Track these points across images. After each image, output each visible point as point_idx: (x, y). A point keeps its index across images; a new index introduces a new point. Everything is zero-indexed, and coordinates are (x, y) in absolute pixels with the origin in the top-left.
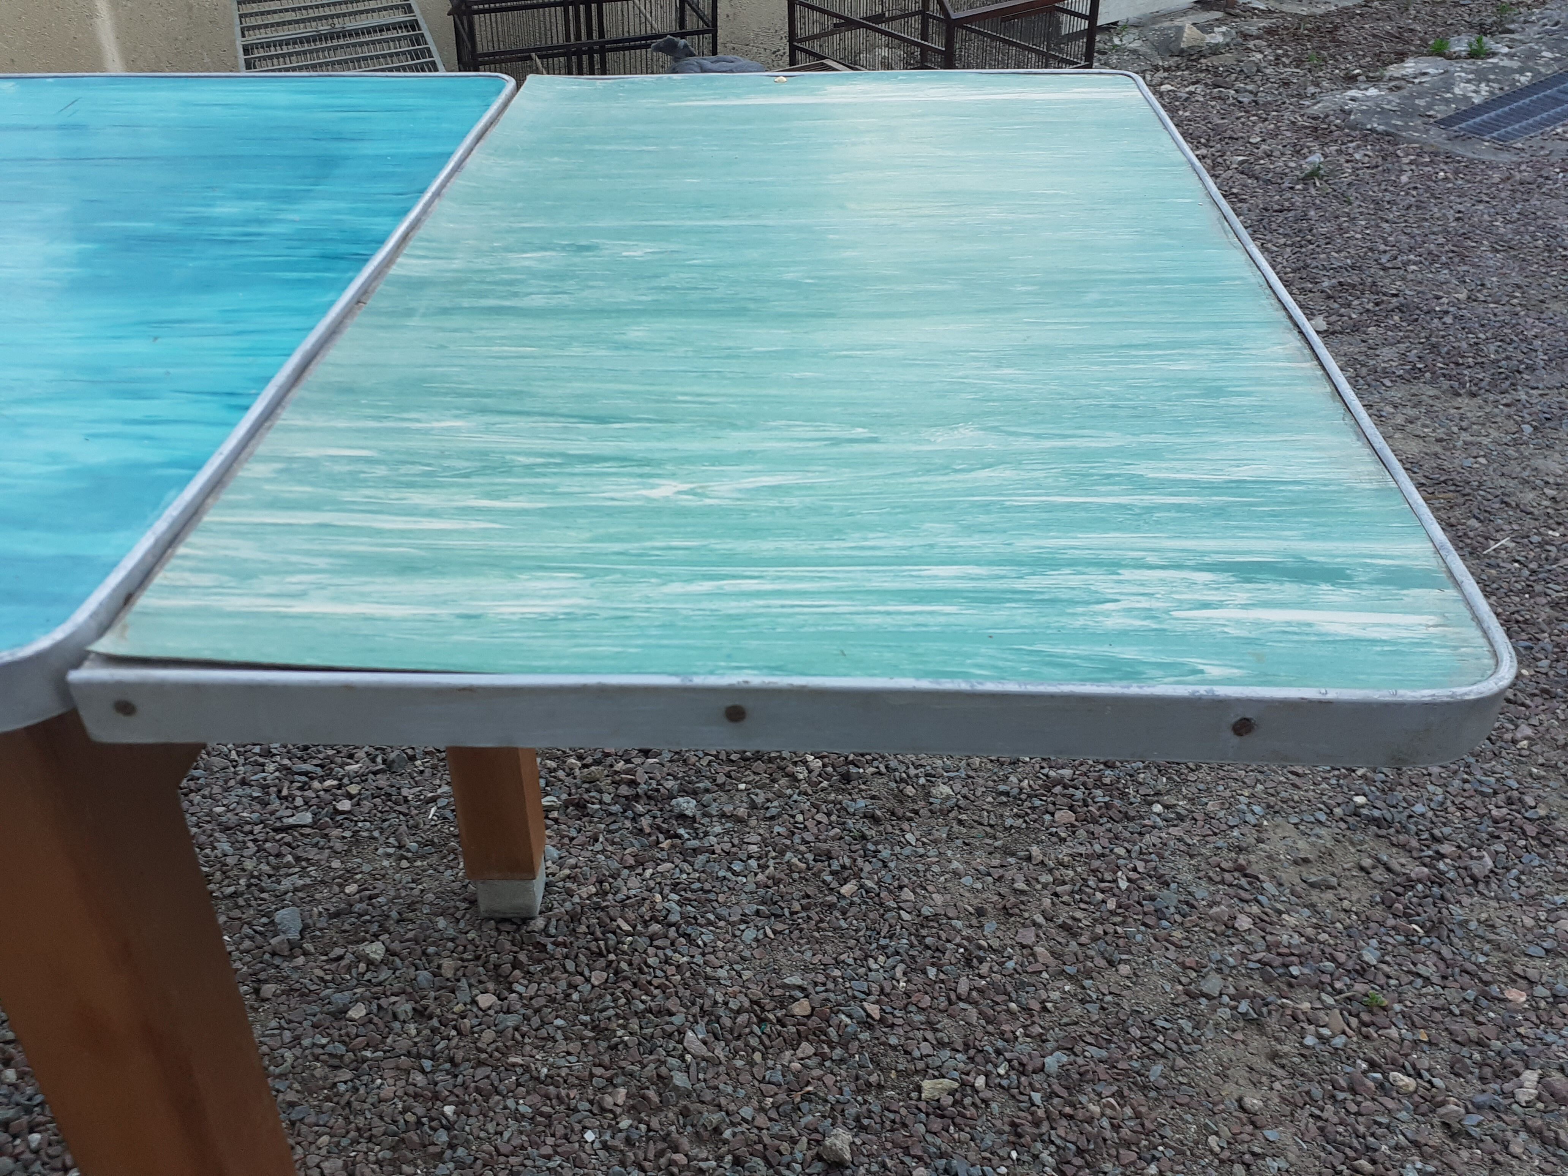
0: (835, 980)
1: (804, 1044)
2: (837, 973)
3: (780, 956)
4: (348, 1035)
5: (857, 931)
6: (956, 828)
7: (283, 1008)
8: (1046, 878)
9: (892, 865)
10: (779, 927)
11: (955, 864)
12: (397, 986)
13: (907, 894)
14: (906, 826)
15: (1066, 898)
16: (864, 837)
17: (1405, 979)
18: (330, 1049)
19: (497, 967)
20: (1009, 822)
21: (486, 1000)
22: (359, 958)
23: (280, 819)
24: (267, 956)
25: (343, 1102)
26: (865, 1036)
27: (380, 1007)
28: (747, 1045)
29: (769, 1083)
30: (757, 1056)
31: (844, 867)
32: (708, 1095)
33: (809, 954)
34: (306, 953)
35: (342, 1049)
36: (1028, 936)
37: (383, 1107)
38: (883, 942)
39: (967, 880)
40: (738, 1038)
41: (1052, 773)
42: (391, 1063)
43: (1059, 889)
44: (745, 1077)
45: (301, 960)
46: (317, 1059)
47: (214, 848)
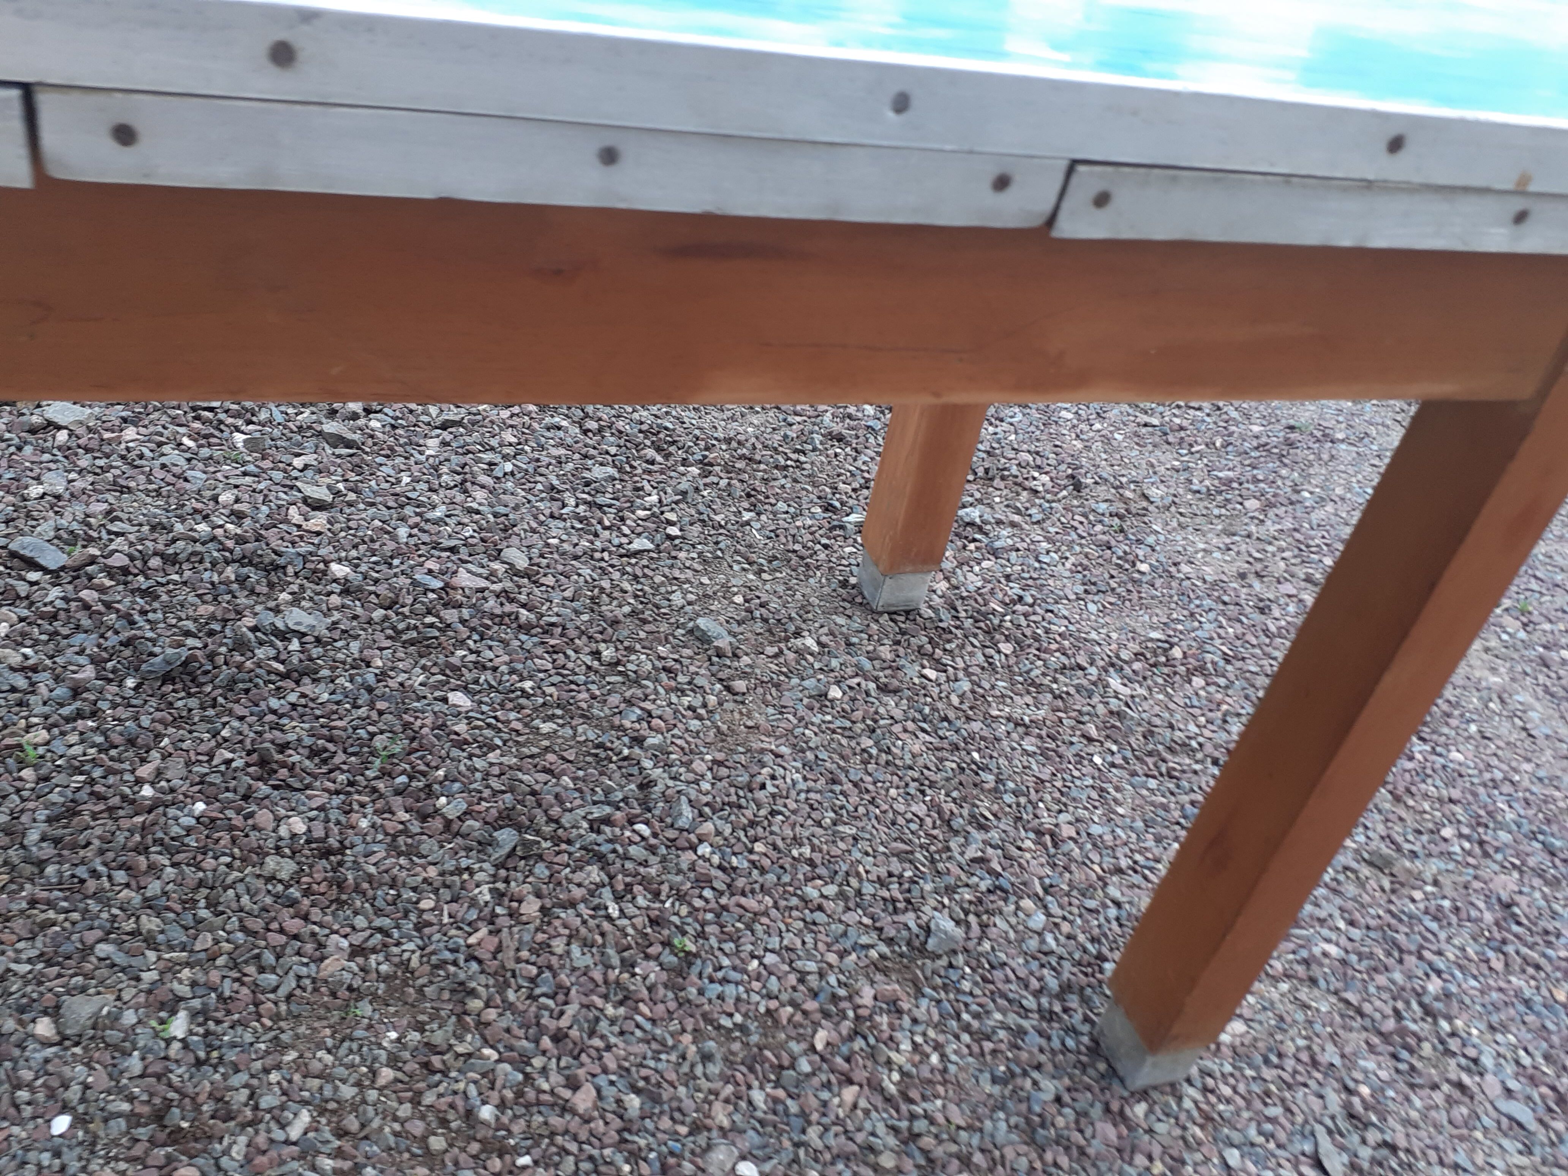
0: (1181, 632)
1: (1194, 678)
2: (1180, 627)
3: (1127, 620)
4: (843, 710)
5: (1171, 597)
6: (1182, 519)
7: (769, 697)
8: (1270, 548)
9: (1158, 548)
10: (1113, 600)
11: (1202, 546)
12: (850, 671)
13: (1185, 568)
14: (1146, 519)
15: (1293, 561)
16: (1122, 531)
17: (1528, 594)
18: (838, 723)
19: (921, 647)
20: (1216, 512)
21: (931, 674)
22: (800, 653)
23: (620, 545)
24: (715, 659)
25: (882, 762)
26: (1229, 668)
27: (851, 688)
28: (1156, 683)
29: (1193, 707)
30: (1169, 690)
31: (1125, 552)
32: (1157, 721)
33: (1147, 618)
34: (747, 654)
35: (848, 724)
36: (1288, 588)
37: (921, 761)
38: (1197, 602)
39: (1217, 555)
40: (1145, 678)
41: (1221, 475)
42: (897, 728)
43: (1285, 555)
44: (1172, 706)
45: (746, 660)
46: (834, 732)
47: (579, 575)
